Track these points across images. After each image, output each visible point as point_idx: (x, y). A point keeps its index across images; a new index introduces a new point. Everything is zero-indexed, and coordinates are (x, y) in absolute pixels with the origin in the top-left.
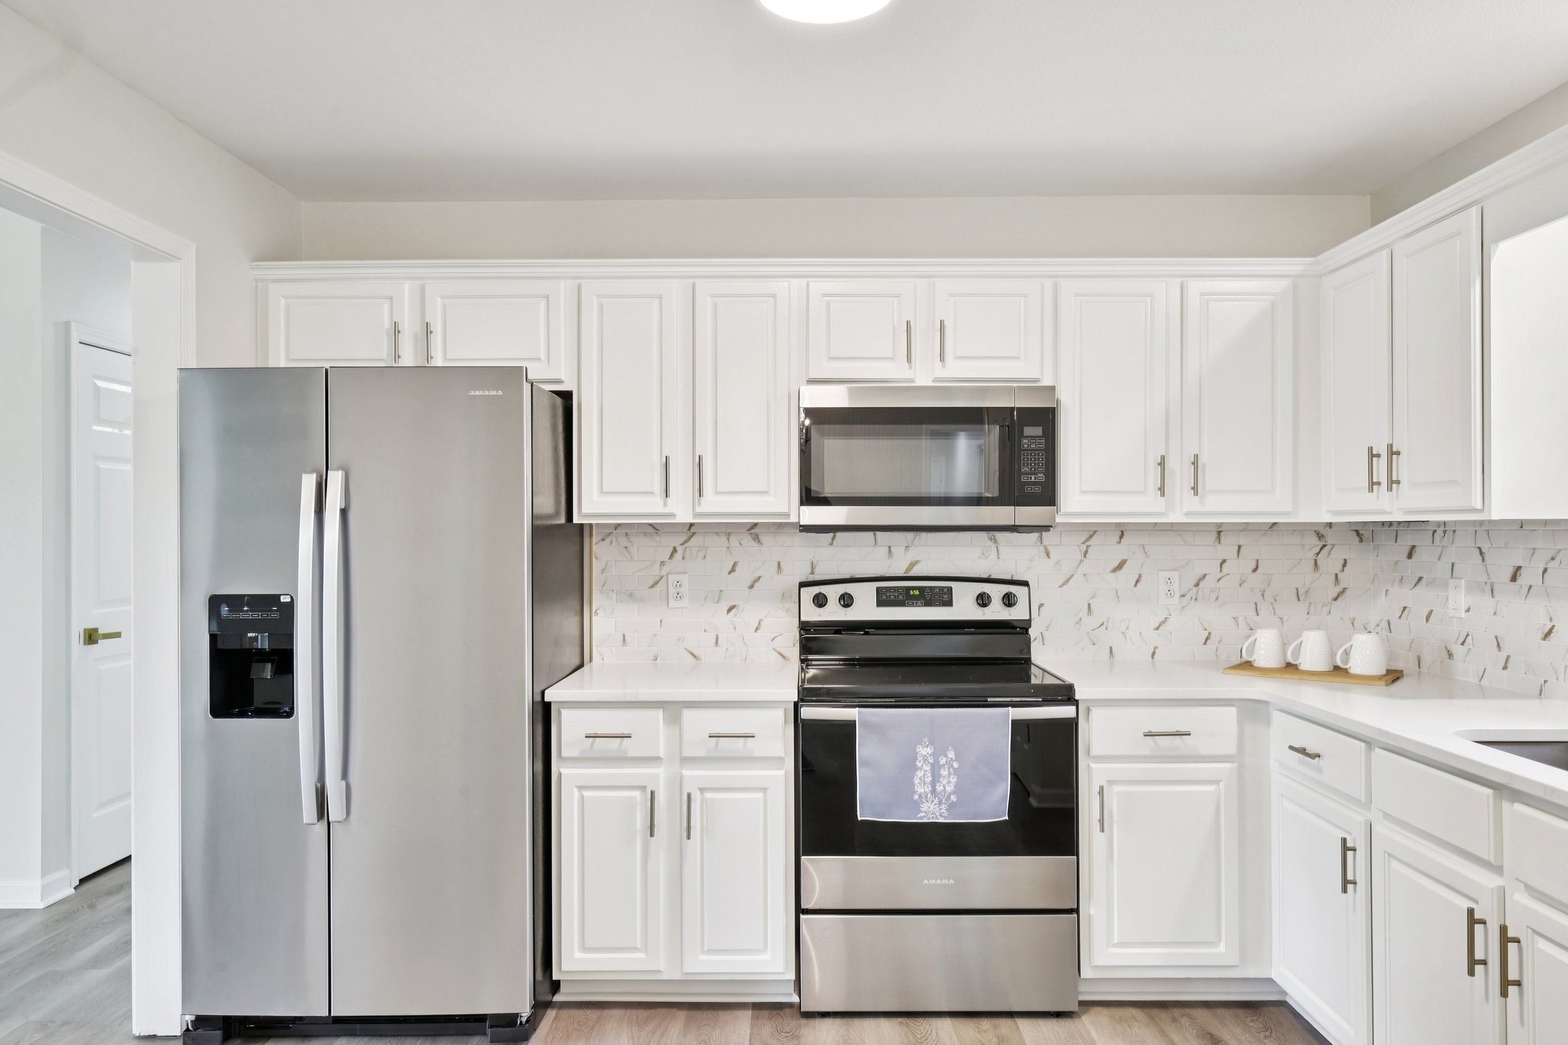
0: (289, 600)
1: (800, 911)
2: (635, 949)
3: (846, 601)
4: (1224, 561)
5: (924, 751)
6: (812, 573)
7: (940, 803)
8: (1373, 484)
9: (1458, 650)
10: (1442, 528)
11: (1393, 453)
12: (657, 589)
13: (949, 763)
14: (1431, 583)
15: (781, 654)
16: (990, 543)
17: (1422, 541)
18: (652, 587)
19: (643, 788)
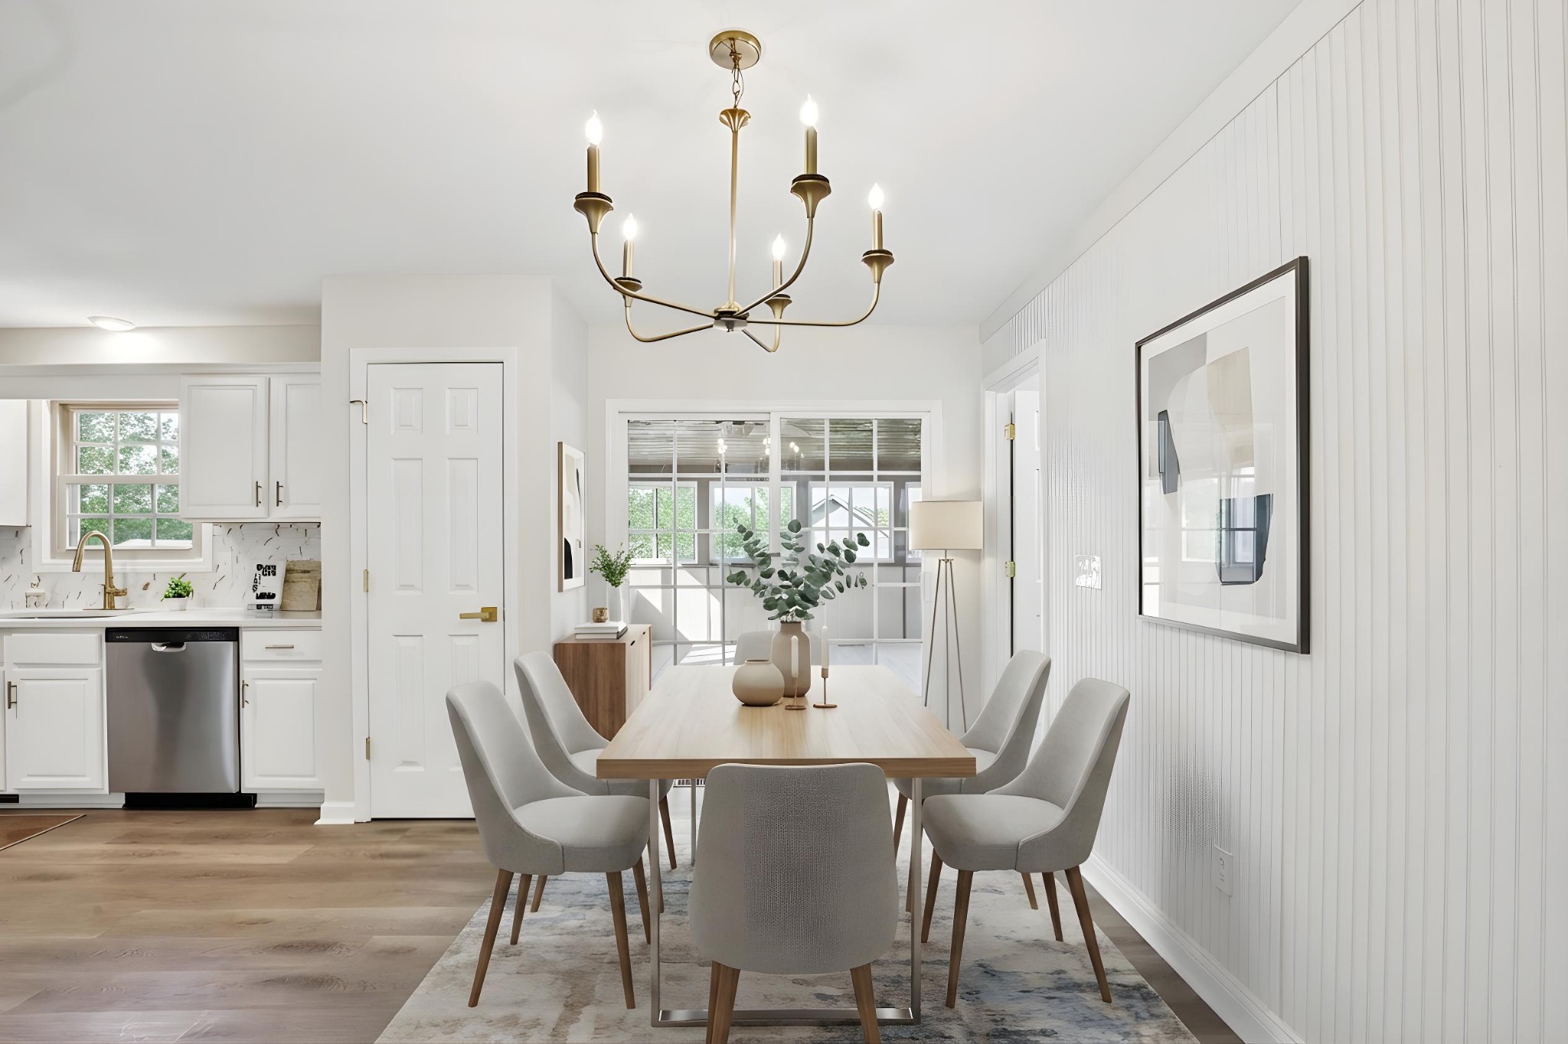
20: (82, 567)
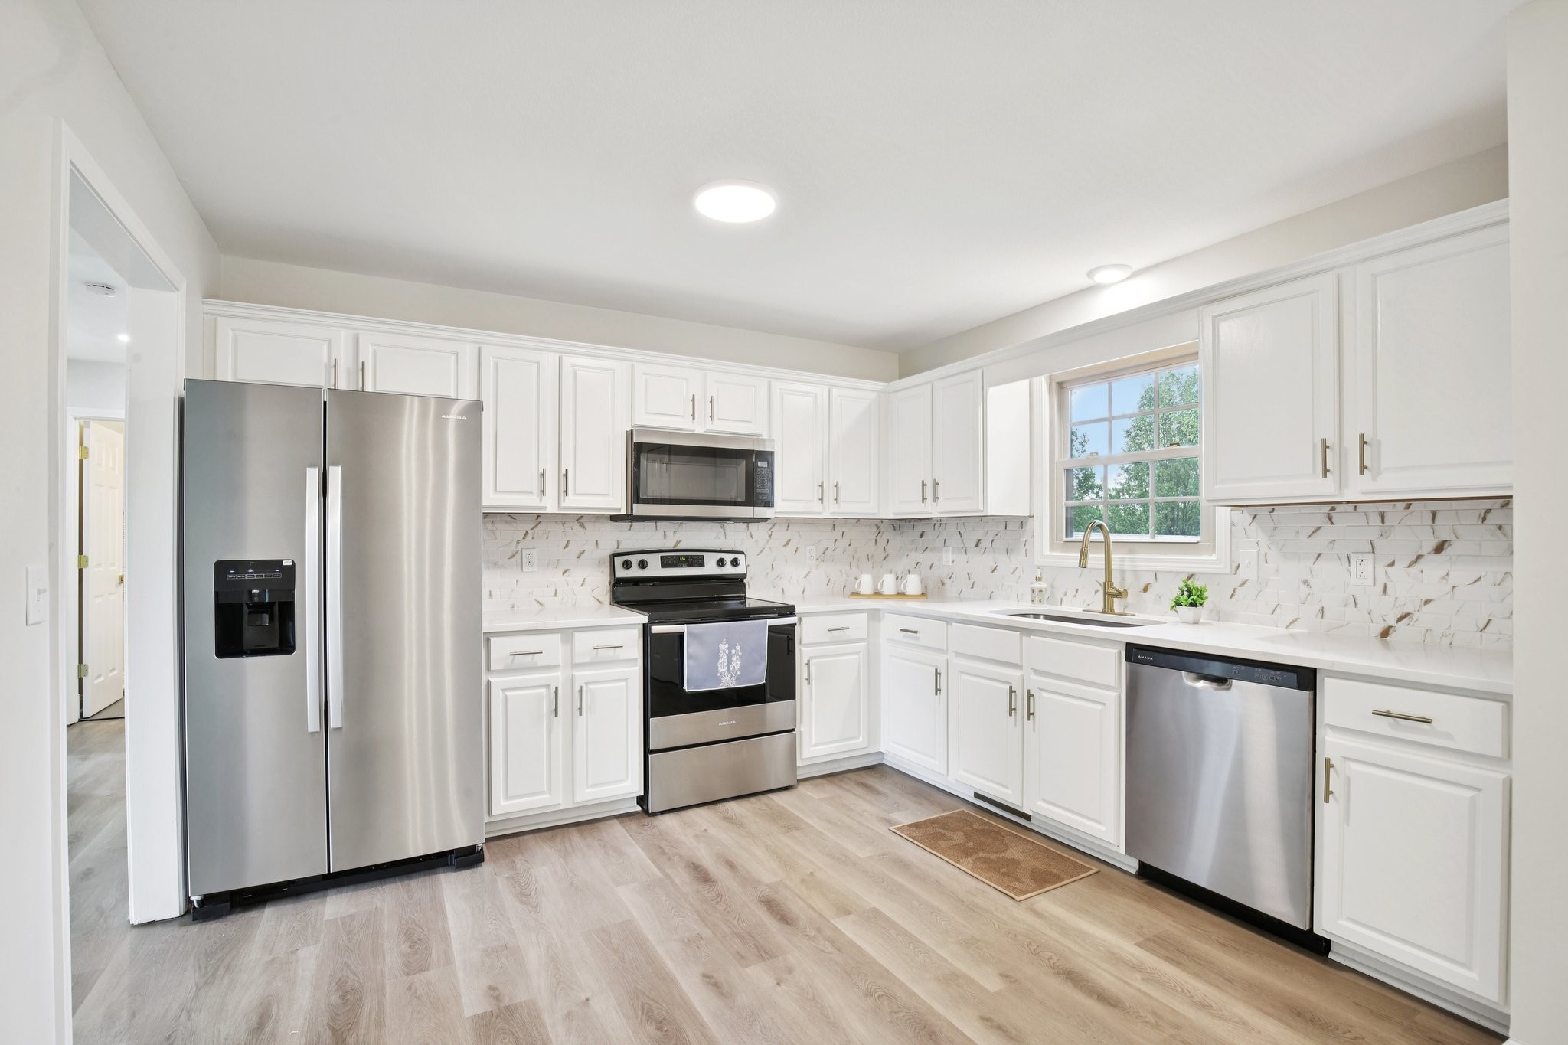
0: (291, 564)
1: (647, 752)
2: (542, 793)
3: (643, 565)
4: (836, 540)
5: (724, 647)
6: (618, 548)
7: (732, 676)
8: (924, 499)
9: (948, 582)
10: (939, 522)
11: (936, 484)
12: (514, 559)
13: (737, 653)
14: (933, 550)
15: (598, 600)
16: (721, 530)
17: (929, 529)
18: (511, 558)
19: (548, 686)
20: (1089, 562)
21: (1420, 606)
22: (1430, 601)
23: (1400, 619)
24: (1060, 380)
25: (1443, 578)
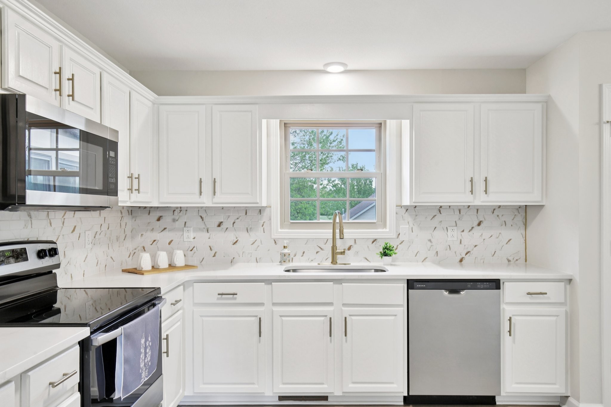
5: (143, 341)
7: (146, 369)
9: (188, 253)
10: (179, 209)
13: (149, 344)
14: (172, 230)
21: (473, 248)
22: (477, 245)
23: (466, 254)
24: (286, 122)
25: (481, 236)
